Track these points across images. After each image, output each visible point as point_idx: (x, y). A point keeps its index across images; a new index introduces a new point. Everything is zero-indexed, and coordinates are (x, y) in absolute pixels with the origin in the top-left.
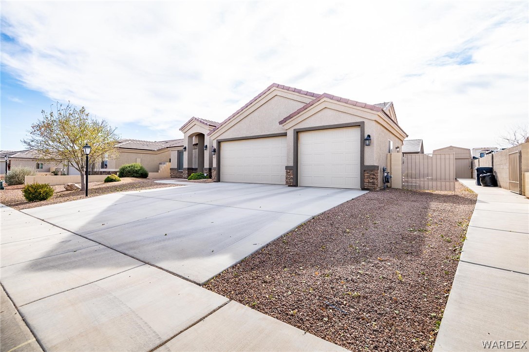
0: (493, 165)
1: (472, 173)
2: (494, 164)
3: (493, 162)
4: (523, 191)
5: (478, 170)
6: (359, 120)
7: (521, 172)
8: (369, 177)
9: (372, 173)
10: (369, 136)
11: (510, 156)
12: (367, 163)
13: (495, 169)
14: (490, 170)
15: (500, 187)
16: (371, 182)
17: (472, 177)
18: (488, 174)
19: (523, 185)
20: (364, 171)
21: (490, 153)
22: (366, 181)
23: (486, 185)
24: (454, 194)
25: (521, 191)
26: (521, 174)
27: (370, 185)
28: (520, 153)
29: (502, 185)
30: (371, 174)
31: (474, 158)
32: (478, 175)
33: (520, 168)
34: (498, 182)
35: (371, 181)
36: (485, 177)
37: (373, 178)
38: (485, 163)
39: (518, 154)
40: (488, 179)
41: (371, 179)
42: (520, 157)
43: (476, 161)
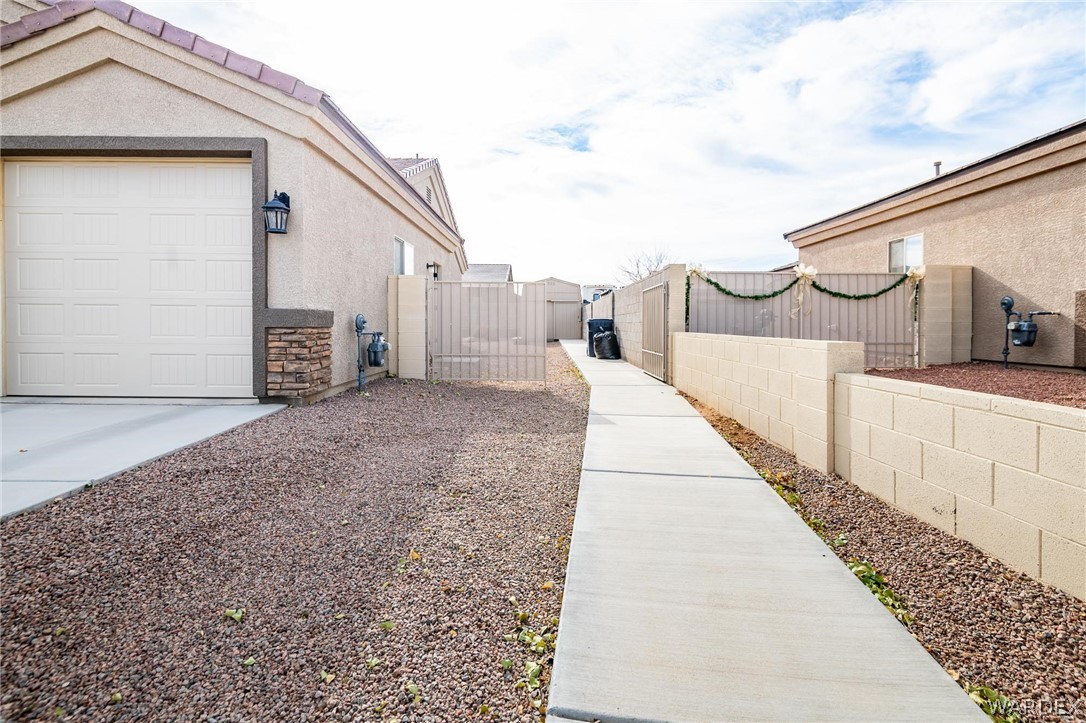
0: (613, 316)
1: (582, 328)
2: (616, 313)
3: (613, 309)
4: (670, 374)
5: (590, 324)
6: (246, 131)
7: (668, 332)
8: (284, 353)
9: (294, 337)
10: (284, 198)
11: (647, 295)
12: (279, 300)
13: (618, 322)
14: (609, 325)
15: (626, 360)
16: (290, 373)
17: (582, 338)
18: (607, 333)
19: (670, 361)
20: (267, 329)
21: (607, 293)
22: (275, 367)
23: (604, 357)
24: (542, 389)
25: (666, 374)
26: (666, 336)
27: (290, 383)
28: (667, 287)
29: (627, 356)
30: (291, 342)
31: (585, 302)
32: (591, 335)
33: (666, 322)
34: (622, 350)
35: (292, 368)
36: (601, 338)
37: (298, 358)
38: (600, 311)
39: (662, 292)
40: (605, 344)
41: (291, 362)
42: (667, 295)
43: (588, 307)
